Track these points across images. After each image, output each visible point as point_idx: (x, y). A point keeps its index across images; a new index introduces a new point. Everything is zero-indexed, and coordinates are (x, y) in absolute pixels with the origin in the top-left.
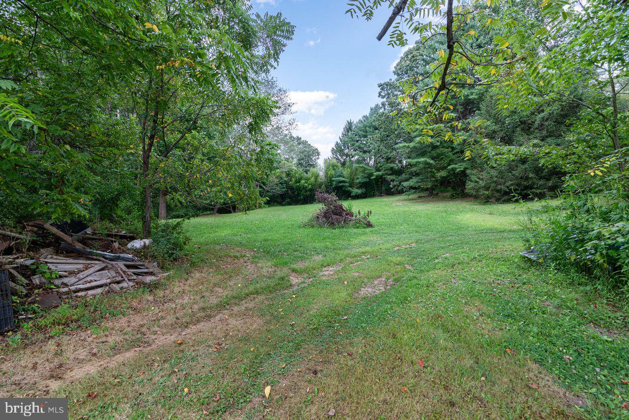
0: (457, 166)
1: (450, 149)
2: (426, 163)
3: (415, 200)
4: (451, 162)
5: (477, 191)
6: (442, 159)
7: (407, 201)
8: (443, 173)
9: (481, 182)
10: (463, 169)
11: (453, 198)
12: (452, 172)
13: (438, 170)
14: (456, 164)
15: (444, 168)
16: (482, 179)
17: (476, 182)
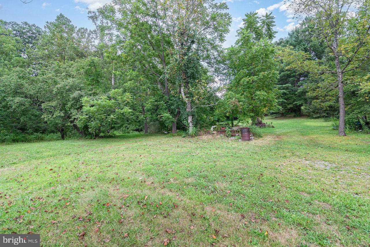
0: (297, 102)
1: (294, 95)
2: (282, 102)
3: (273, 119)
4: (295, 101)
5: (309, 113)
6: (290, 99)
7: (270, 120)
8: (291, 106)
9: (311, 109)
10: (300, 104)
11: (295, 117)
12: (295, 105)
13: (289, 104)
14: (297, 101)
15: (291, 104)
16: (311, 108)
17: (308, 109)
